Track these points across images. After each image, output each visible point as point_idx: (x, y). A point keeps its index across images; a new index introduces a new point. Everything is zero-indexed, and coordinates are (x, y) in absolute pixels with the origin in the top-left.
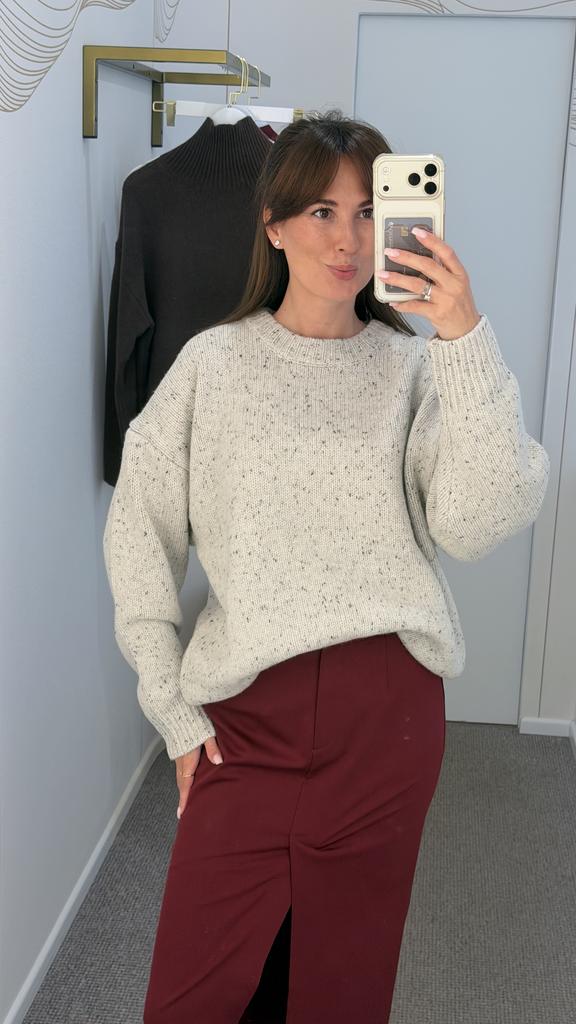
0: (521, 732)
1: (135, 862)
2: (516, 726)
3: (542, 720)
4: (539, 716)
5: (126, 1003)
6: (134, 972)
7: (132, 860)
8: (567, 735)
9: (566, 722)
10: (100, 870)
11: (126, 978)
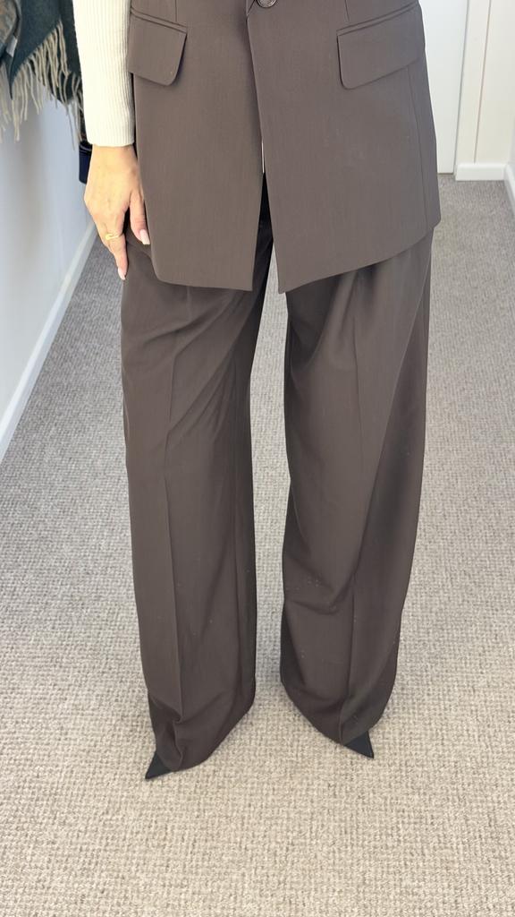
0: (457, 179)
1: (92, 321)
2: (452, 174)
3: (479, 165)
4: (475, 161)
5: (97, 446)
6: (101, 418)
7: (89, 319)
8: (501, 178)
9: (501, 165)
10: (59, 331)
11: (93, 423)
